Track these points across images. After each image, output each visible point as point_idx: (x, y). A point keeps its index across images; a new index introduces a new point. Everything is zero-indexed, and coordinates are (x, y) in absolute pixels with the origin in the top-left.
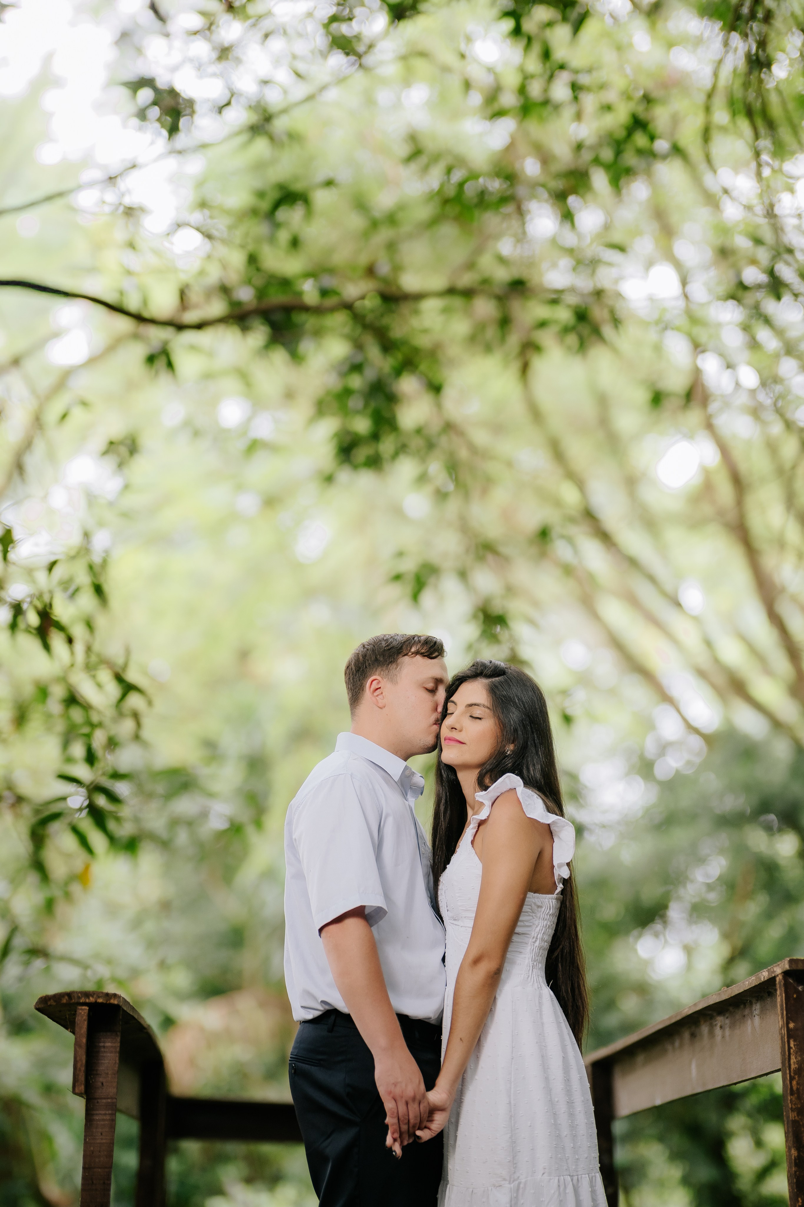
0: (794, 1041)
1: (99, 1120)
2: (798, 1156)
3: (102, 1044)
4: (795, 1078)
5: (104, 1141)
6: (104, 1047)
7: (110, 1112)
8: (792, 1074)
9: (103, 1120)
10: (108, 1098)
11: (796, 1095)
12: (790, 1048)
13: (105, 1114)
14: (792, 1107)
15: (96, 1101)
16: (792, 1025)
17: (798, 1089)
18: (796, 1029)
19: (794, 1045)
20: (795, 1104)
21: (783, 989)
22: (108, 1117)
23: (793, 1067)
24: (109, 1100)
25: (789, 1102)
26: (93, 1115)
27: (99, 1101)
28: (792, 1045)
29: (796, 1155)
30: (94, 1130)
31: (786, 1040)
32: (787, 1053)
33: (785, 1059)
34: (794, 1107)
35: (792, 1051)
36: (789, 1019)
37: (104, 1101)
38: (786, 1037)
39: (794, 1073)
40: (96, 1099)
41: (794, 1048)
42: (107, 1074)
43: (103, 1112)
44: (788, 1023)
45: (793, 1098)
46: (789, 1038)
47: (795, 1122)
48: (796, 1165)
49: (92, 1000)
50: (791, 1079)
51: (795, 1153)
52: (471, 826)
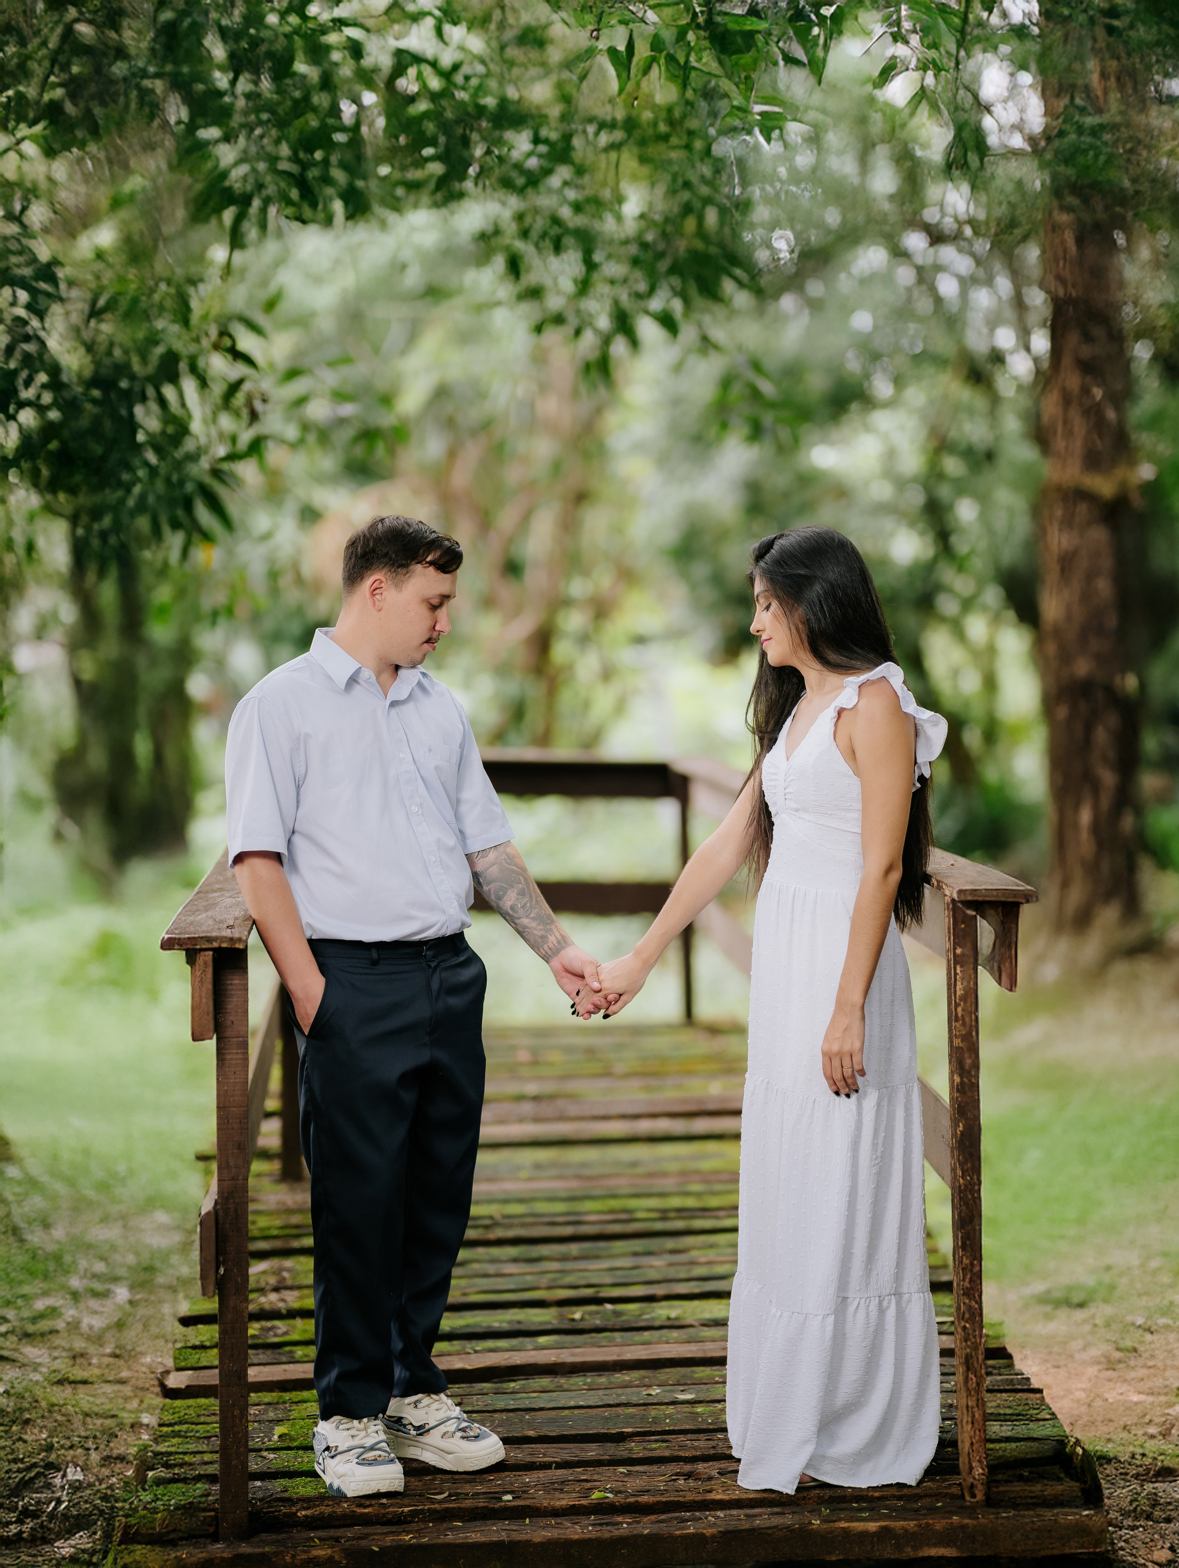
0: (961, 967)
1: (231, 1059)
2: (960, 1082)
3: (228, 982)
4: (960, 1004)
5: (237, 1080)
6: (231, 984)
7: (242, 1050)
8: (958, 1002)
9: (236, 1059)
10: (239, 1037)
11: (960, 1022)
12: (956, 974)
13: (237, 1053)
14: (956, 1034)
15: (226, 1040)
16: (959, 951)
17: (962, 1015)
18: (963, 955)
19: (961, 971)
20: (959, 1031)
21: (951, 913)
22: (240, 1056)
23: (958, 993)
24: (240, 1039)
25: (953, 1028)
26: (224, 1054)
27: (229, 1039)
28: (958, 971)
29: (958, 1081)
30: (226, 1070)
31: (952, 965)
32: (952, 979)
34: (958, 1033)
35: (957, 976)
36: (956, 944)
37: (235, 1040)
38: (952, 962)
39: (959, 999)
40: (226, 1038)
41: (960, 974)
42: (236, 1012)
43: (234, 1051)
44: (955, 949)
45: (958, 1025)
46: (955, 964)
47: (959, 1048)
48: (958, 1091)
49: (215, 945)
50: (957, 1005)
51: (957, 1079)
52: (830, 714)
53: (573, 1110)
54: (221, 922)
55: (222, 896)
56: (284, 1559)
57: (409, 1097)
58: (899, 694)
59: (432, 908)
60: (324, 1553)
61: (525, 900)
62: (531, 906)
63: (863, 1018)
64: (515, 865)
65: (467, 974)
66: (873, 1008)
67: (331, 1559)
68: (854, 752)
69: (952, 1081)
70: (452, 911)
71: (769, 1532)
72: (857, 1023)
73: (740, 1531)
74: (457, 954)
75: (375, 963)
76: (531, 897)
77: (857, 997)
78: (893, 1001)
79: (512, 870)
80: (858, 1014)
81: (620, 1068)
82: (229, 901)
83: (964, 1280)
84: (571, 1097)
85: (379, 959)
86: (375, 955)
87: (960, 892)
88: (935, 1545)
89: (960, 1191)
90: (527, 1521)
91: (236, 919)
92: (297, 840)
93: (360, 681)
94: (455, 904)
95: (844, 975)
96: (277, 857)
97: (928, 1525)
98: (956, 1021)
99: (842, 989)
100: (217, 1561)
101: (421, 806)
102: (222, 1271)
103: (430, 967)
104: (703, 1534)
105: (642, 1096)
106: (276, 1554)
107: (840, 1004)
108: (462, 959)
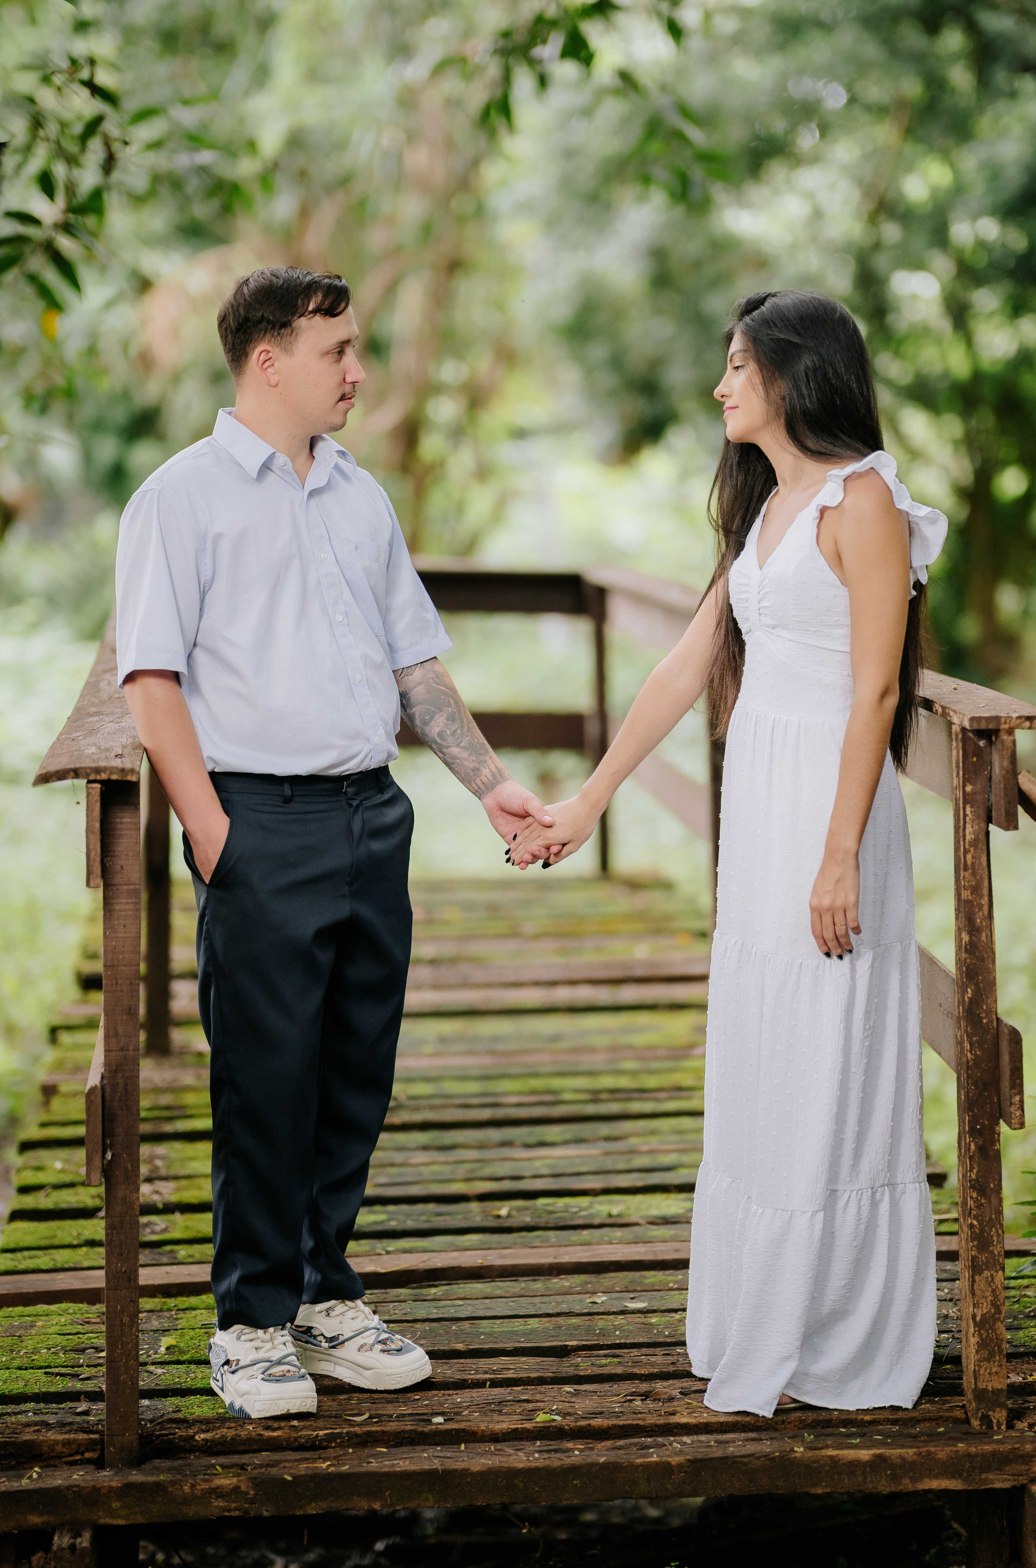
0: (972, 807)
1: (121, 910)
2: (969, 941)
3: (118, 820)
4: (970, 851)
5: (128, 935)
6: (121, 823)
7: (133, 900)
8: (967, 847)
9: (126, 910)
10: (130, 884)
11: (970, 871)
12: (965, 815)
13: (128, 903)
14: (964, 886)
15: (115, 888)
16: (969, 788)
17: (973, 863)
18: (974, 793)
19: (971, 812)
20: (968, 882)
21: (960, 744)
22: (131, 907)
23: (968, 837)
24: (132, 887)
25: (961, 878)
26: (112, 904)
27: (119, 887)
28: (968, 811)
29: (967, 940)
30: (116, 922)
31: (961, 805)
32: (962, 821)
33: (959, 827)
34: (967, 884)
35: (968, 818)
36: (966, 781)
37: (125, 887)
38: (961, 802)
39: (969, 845)
40: (115, 885)
41: (970, 815)
42: (127, 855)
43: (124, 901)
44: (964, 786)
45: (967, 874)
46: (965, 803)
47: (968, 902)
48: (967, 951)
49: (104, 776)
50: (966, 852)
51: (965, 937)
52: (810, 513)
53: (478, 976)
54: (107, 750)
55: (102, 720)
56: (182, 1489)
57: (325, 957)
58: (892, 488)
59: (357, 736)
60: (228, 1482)
61: (456, 726)
62: (462, 734)
63: (858, 867)
64: (444, 686)
65: (393, 814)
66: (868, 855)
67: (236, 1489)
68: (839, 557)
69: (959, 940)
70: (377, 740)
71: (745, 1460)
72: (850, 874)
73: (711, 1460)
74: (381, 791)
75: (287, 800)
76: (462, 723)
77: (849, 842)
78: (888, 846)
79: (441, 691)
80: (851, 862)
81: (529, 928)
82: (111, 726)
83: (971, 1170)
84: (475, 961)
85: (293, 796)
86: (287, 791)
87: (972, 719)
88: (937, 1477)
89: (968, 1068)
90: (463, 1447)
91: (124, 747)
92: (198, 653)
93: (274, 469)
94: (382, 731)
95: (834, 817)
96: (176, 677)
97: (929, 1453)
98: (965, 869)
99: (832, 835)
100: (103, 1491)
101: (347, 614)
102: (109, 1156)
103: (351, 805)
104: (669, 1463)
105: (557, 960)
106: (173, 1483)
107: (830, 852)
108: (387, 796)
